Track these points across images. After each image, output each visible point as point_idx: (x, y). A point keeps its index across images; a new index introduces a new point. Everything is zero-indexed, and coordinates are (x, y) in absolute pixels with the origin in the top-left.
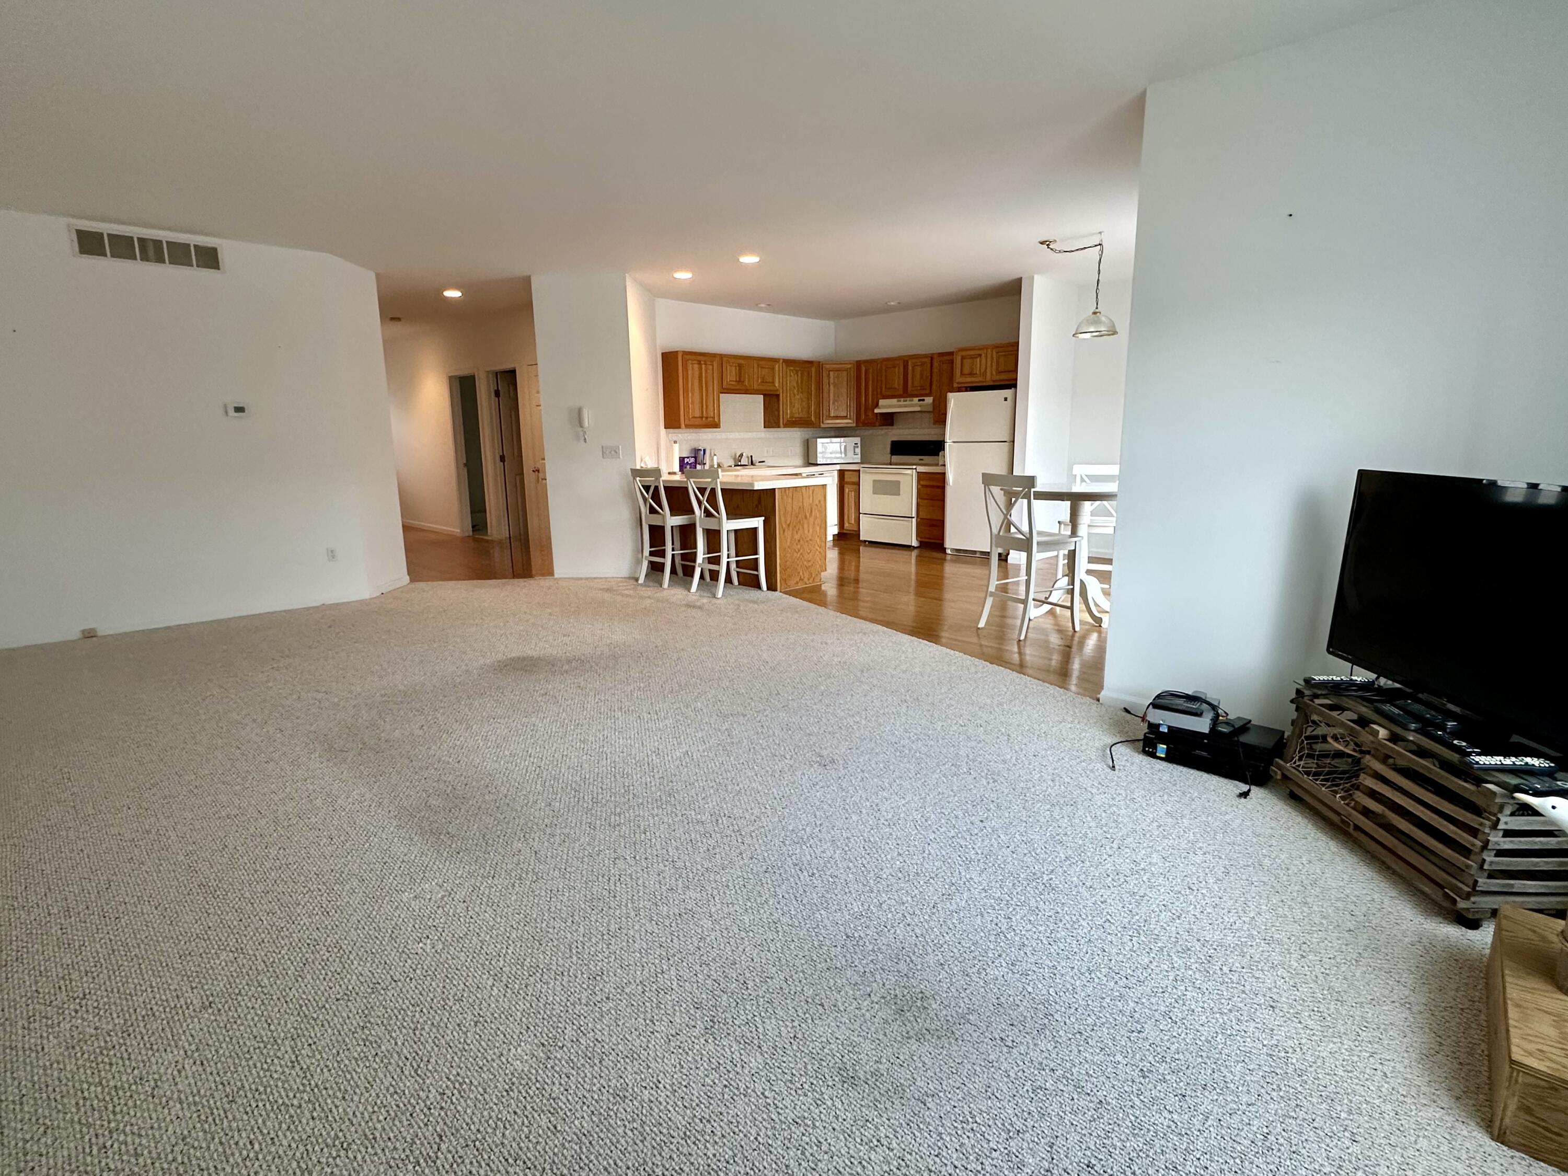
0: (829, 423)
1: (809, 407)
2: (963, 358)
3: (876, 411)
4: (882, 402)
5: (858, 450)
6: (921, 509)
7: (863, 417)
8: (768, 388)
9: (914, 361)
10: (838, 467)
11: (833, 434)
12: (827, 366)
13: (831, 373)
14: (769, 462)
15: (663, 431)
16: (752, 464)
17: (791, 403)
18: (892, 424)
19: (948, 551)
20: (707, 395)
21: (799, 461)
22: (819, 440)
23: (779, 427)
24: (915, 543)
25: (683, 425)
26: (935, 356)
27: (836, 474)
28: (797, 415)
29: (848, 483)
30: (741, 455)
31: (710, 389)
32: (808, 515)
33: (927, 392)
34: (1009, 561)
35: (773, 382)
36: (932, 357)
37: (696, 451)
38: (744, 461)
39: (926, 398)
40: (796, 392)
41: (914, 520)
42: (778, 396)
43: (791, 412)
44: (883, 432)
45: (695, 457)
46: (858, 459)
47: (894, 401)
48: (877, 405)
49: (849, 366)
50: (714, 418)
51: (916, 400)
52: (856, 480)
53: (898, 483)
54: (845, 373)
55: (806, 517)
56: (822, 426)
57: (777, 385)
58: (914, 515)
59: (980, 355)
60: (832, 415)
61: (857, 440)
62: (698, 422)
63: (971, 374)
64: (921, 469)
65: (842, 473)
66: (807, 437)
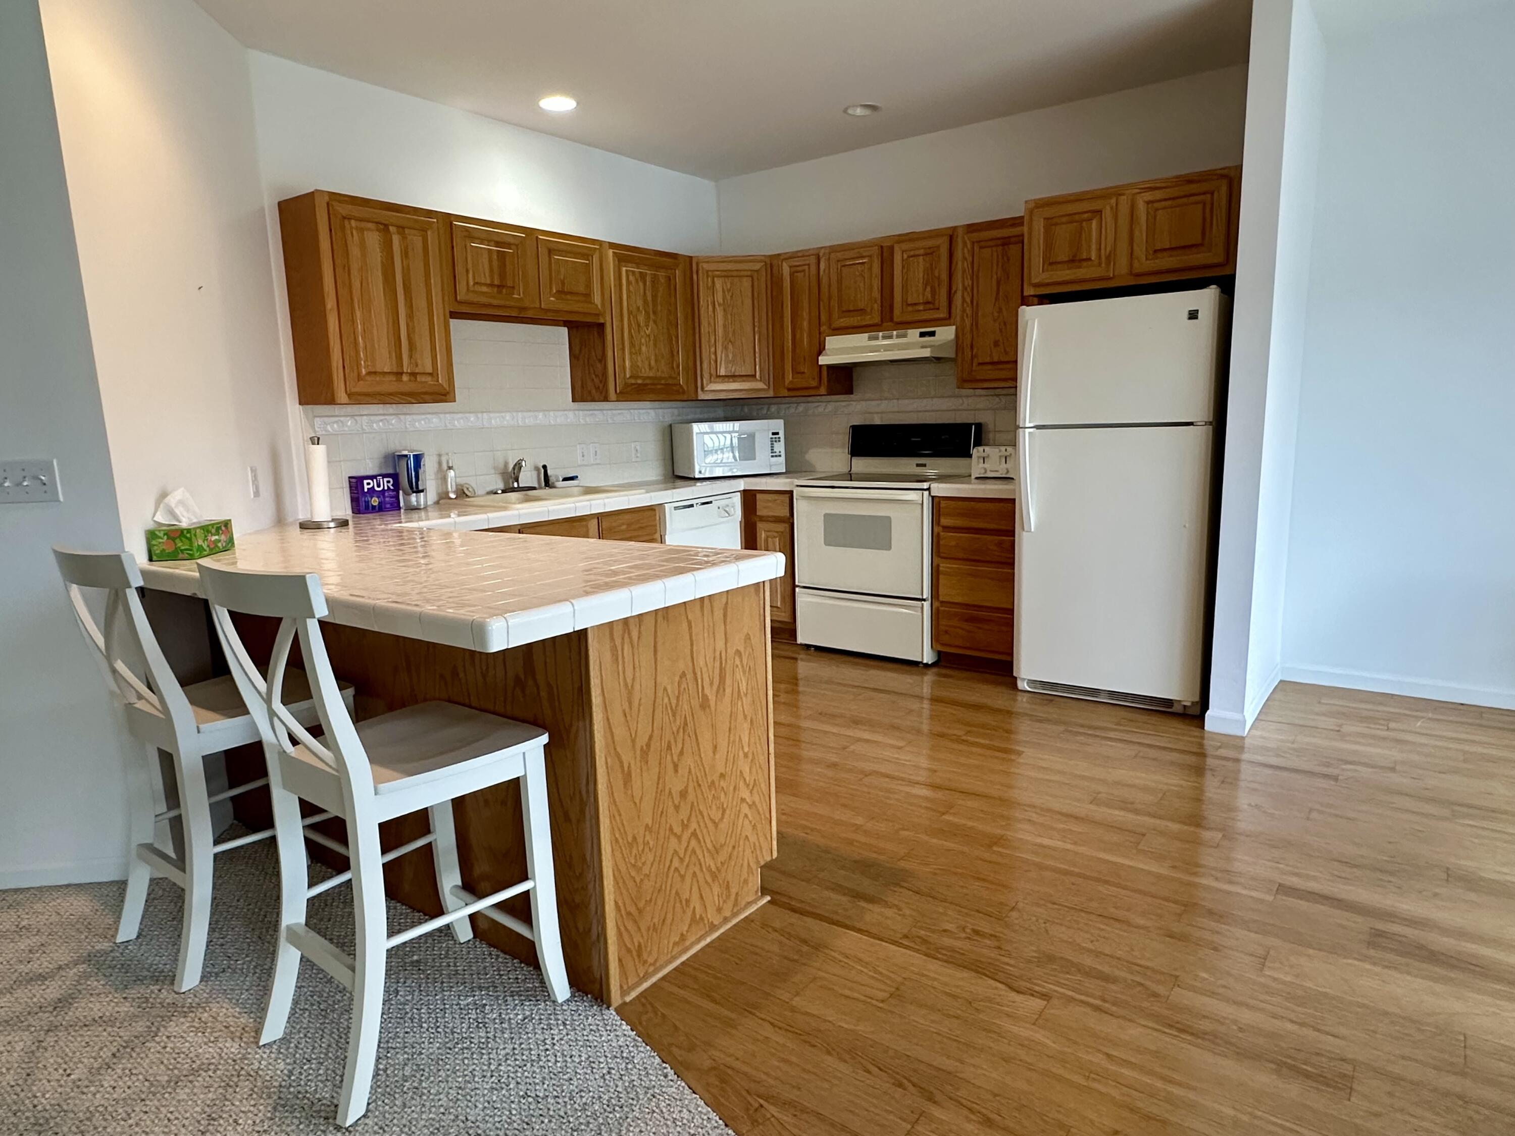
0: (716, 389)
1: (673, 355)
2: (1050, 223)
3: (823, 360)
4: (832, 342)
5: (780, 447)
6: (943, 580)
7: (789, 377)
8: (576, 307)
9: (904, 246)
10: (742, 485)
11: (720, 413)
12: (705, 266)
13: (719, 283)
14: (586, 480)
15: (294, 410)
16: (548, 483)
17: (632, 345)
18: (849, 390)
19: (1023, 685)
20: (410, 316)
21: (653, 471)
22: (697, 428)
23: (606, 399)
24: (928, 657)
25: (341, 396)
26: (960, 232)
27: (737, 499)
28: (646, 372)
29: (763, 519)
30: (518, 466)
31: (420, 303)
32: (710, 693)
33: (942, 314)
34: (1207, 727)
35: (588, 296)
36: (951, 235)
37: (397, 458)
38: (527, 478)
39: (937, 329)
40: (641, 318)
41: (927, 605)
42: (601, 326)
43: (634, 366)
44: (831, 407)
45: (395, 477)
46: (779, 464)
47: (861, 339)
48: (821, 350)
49: (757, 266)
50: (433, 374)
51: (913, 334)
52: (784, 512)
53: (886, 522)
54: (747, 283)
55: (704, 704)
56: (702, 396)
57: (597, 299)
58: (926, 594)
59: (1100, 212)
60: (722, 372)
61: (778, 425)
62: (388, 384)
63: (1075, 261)
64: (941, 489)
65: (749, 499)
66: (668, 419)
